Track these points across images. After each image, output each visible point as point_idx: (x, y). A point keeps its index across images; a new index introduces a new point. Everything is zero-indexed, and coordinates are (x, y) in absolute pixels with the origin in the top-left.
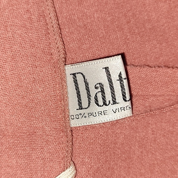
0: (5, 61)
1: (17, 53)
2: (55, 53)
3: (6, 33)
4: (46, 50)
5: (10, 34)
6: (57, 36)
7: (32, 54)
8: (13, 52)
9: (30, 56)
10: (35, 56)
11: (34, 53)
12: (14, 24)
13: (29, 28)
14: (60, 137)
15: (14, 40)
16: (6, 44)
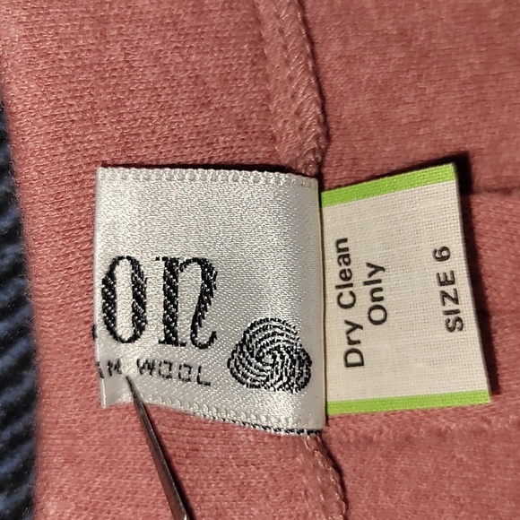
0: (93, 159)
1: (139, 127)
2: (288, 135)
3: (101, 47)
4: (253, 122)
5: (116, 52)
6: (298, 67)
7: (199, 133)
8: (124, 125)
9: (189, 140)
10: (209, 144)
11: (208, 132)
12: (133, 13)
13: (192, 31)
14: (295, 471)
15: (130, 76)
16: (101, 91)
